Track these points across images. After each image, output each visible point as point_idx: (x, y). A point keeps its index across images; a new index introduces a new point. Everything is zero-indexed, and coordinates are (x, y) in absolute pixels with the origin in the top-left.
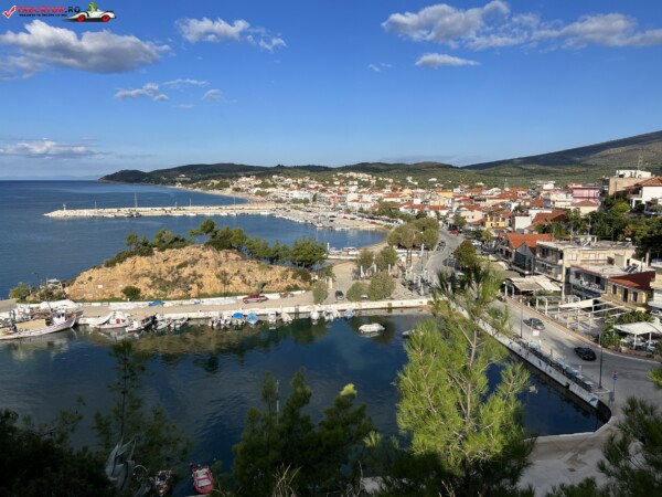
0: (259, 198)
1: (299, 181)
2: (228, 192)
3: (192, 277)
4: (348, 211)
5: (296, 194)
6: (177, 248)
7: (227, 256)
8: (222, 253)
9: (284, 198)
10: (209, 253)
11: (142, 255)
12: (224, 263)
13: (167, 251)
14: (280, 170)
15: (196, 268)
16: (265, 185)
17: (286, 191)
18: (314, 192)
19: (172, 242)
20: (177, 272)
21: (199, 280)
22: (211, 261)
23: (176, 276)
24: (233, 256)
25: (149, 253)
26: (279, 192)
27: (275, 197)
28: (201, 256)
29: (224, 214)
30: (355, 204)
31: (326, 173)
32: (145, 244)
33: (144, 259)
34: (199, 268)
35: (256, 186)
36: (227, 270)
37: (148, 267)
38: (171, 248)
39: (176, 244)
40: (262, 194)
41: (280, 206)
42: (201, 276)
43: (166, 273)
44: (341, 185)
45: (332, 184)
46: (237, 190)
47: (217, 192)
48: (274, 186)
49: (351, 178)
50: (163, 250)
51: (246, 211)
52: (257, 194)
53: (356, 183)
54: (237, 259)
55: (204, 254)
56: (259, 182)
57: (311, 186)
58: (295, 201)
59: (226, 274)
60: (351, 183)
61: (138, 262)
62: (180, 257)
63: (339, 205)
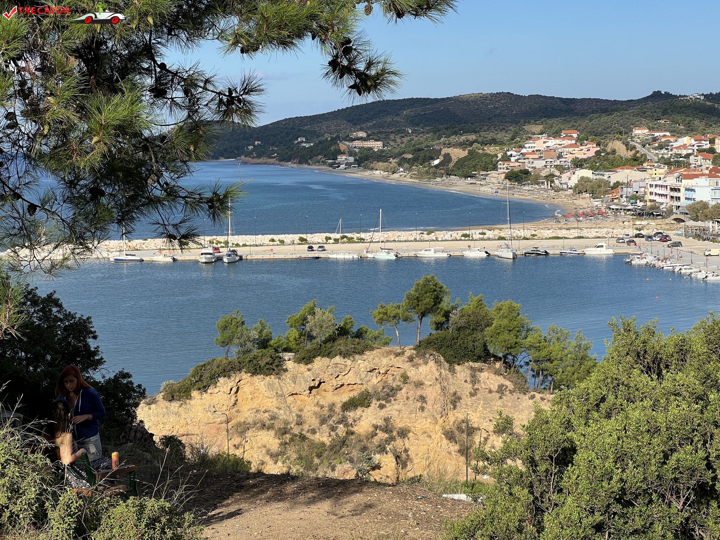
0: (585, 202)
2: (491, 184)
3: (382, 435)
5: (705, 190)
6: (345, 355)
7: (474, 380)
8: (463, 371)
11: (256, 371)
12: (466, 400)
13: (319, 363)
14: (659, 107)
15: (391, 410)
16: (604, 161)
19: (332, 339)
20: (343, 420)
21: (399, 443)
22: (432, 393)
23: (341, 430)
24: (490, 378)
25: (274, 367)
28: (405, 378)
29: (476, 253)
32: (264, 344)
33: (261, 382)
34: (399, 412)
36: (475, 419)
37: (271, 404)
38: (329, 355)
39: (341, 343)
40: (596, 189)
41: (651, 227)
42: (403, 433)
43: (314, 422)
46: (518, 176)
47: (458, 185)
48: (637, 161)
50: (308, 359)
52: (580, 188)
54: (501, 390)
55: (412, 373)
56: (589, 150)
58: (700, 211)
59: (471, 431)
61: (246, 389)
62: (350, 378)
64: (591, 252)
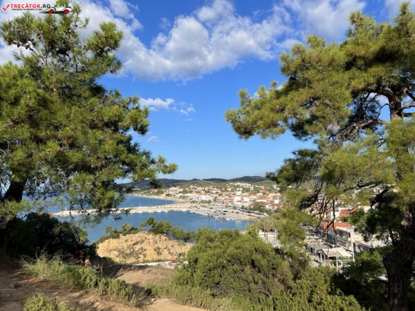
0: (181, 200)
1: (206, 189)
2: (163, 197)
3: (141, 251)
4: (235, 208)
5: (204, 198)
6: (133, 234)
7: (160, 238)
8: (158, 236)
9: (196, 200)
10: (151, 236)
11: (114, 238)
12: (158, 242)
13: (127, 235)
14: (195, 181)
15: (143, 245)
16: (185, 192)
17: (197, 196)
18: (215, 196)
19: (130, 230)
20: (132, 248)
21: (144, 252)
22: (151, 241)
23: (132, 250)
24: (163, 237)
25: (118, 237)
26: (193, 196)
27: (191, 199)
28: (146, 238)
29: (159, 211)
30: (239, 203)
31: (223, 183)
32: (116, 232)
33: (115, 240)
34: (144, 245)
35: (180, 192)
36: (160, 246)
37: (117, 245)
38: (130, 234)
39: (132, 231)
40: (183, 197)
41: (194, 205)
42: (145, 250)
43: (126, 248)
44: (232, 191)
45: (226, 190)
46: (168, 195)
47: (156, 197)
48: (191, 192)
49: (238, 186)
50: (125, 235)
51: (173, 209)
52: (180, 197)
53: (241, 189)
54: (166, 240)
55: (147, 237)
56: (182, 190)
57: (214, 192)
58: (203, 202)
59: (159, 249)
60: (238, 189)
61: (111, 242)
62: (134, 239)
63: (230, 204)
64: (183, 210)
